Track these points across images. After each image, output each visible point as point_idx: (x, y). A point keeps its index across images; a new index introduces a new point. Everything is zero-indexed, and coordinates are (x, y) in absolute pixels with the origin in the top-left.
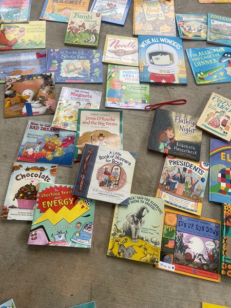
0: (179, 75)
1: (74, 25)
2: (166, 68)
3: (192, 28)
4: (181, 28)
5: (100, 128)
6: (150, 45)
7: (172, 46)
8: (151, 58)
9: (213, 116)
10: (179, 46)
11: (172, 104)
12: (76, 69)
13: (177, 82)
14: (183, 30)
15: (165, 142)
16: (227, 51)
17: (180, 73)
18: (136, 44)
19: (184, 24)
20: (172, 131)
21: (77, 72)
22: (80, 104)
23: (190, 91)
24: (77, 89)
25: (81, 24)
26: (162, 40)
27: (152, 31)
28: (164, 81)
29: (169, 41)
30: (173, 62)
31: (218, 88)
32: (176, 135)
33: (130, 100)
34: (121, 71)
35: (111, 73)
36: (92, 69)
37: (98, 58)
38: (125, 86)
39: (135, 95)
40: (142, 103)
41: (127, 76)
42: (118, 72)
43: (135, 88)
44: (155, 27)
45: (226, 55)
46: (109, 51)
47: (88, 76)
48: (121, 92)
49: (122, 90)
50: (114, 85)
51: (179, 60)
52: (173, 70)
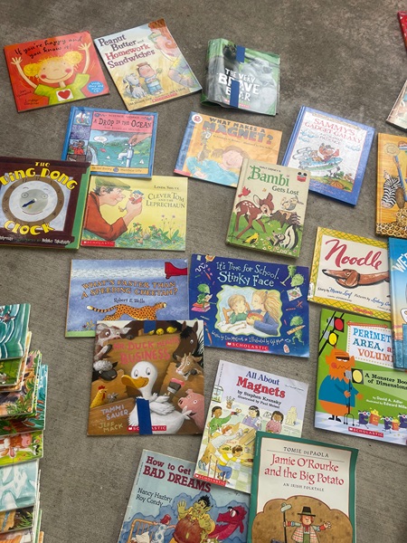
1: (250, 198)
5: (303, 489)
12: (250, 313)
18: (383, 257)
21: (251, 320)
22: (258, 415)
24: (253, 370)
25: (264, 197)
33: (373, 412)
34: (350, 329)
35: (328, 332)
36: (286, 318)
37: (298, 289)
38: (361, 371)
39: (382, 402)
40: (401, 426)
41: (363, 343)
42: (343, 331)
43: (383, 381)
46: (324, 271)
47: (277, 334)
48: (351, 388)
49: (353, 384)
50: (334, 366)
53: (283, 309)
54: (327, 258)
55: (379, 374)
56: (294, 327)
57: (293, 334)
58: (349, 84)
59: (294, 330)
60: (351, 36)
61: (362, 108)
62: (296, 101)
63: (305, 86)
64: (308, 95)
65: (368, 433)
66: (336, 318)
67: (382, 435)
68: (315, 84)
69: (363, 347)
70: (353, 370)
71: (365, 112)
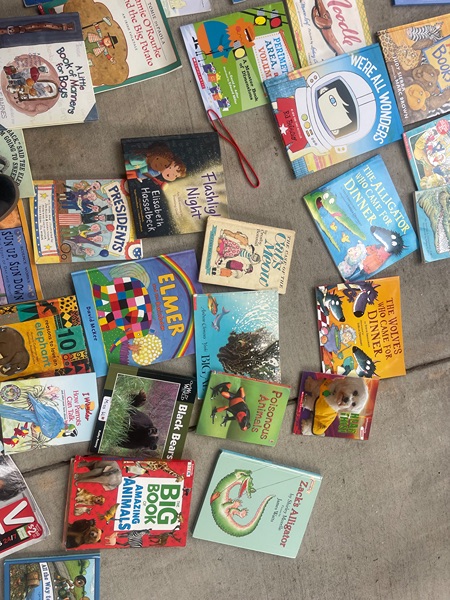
0: (311, 156)
2: (317, 126)
3: (439, 153)
4: (430, 130)
5: (128, 33)
6: (362, 75)
7: (377, 122)
8: (330, 86)
9: (242, 243)
10: (381, 137)
11: (240, 160)
13: (293, 156)
14: (426, 135)
15: (149, 168)
16: (404, 239)
17: (315, 157)
18: (357, 46)
19: (443, 132)
20: (179, 175)
23: (284, 189)
26: (384, 98)
27: (402, 69)
28: (283, 130)
29: (386, 114)
30: (336, 136)
31: (310, 240)
32: (175, 186)
33: (217, 75)
34: (276, 35)
38: (246, 55)
39: (230, 81)
40: (219, 102)
41: (270, 50)
42: (272, 28)
43: (248, 80)
44: (414, 73)
45: (394, 237)
48: (227, 50)
49: (231, 51)
50: (238, 29)
51: (345, 147)
52: (317, 141)
55: (251, 71)
65: (200, 76)
66: (280, 17)
67: (203, 87)
69: (267, 52)
70: (243, 47)
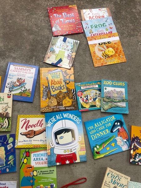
2: (69, 147)
3: (89, 98)
8: (56, 138)
10: (78, 120)
13: (78, 160)
16: (117, 120)
17: (80, 151)
18: (44, 122)
19: (82, 94)
23: (89, 167)
26: (65, 115)
27: (56, 106)
28: (68, 162)
29: (71, 116)
30: (75, 140)
31: (111, 160)
33: (41, 186)
34: (32, 155)
35: (23, 159)
36: (7, 157)
37: (11, 144)
38: (36, 171)
39: (44, 181)
41: (37, 160)
42: (29, 156)
43: (44, 173)
44: (59, 101)
45: (116, 124)
46: (21, 133)
47: (4, 165)
48: (33, 178)
49: (34, 177)
50: (26, 172)
51: (79, 136)
52: (75, 148)
53: (6, 154)
54: (22, 128)
55: (43, 170)
56: (10, 160)
57: (10, 163)
58: (28, 48)
59: (10, 162)
60: (28, 24)
61: (34, 58)
62: (7, 60)
63: (10, 52)
64: (12, 56)
66: (26, 152)
68: (14, 50)
69: (37, 161)
70: (33, 171)
71: (35, 59)
